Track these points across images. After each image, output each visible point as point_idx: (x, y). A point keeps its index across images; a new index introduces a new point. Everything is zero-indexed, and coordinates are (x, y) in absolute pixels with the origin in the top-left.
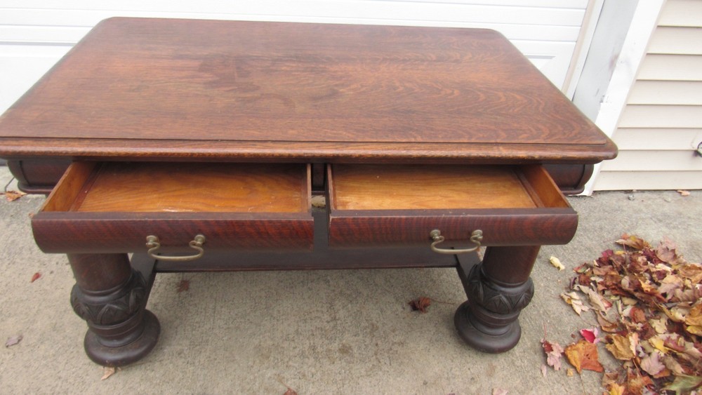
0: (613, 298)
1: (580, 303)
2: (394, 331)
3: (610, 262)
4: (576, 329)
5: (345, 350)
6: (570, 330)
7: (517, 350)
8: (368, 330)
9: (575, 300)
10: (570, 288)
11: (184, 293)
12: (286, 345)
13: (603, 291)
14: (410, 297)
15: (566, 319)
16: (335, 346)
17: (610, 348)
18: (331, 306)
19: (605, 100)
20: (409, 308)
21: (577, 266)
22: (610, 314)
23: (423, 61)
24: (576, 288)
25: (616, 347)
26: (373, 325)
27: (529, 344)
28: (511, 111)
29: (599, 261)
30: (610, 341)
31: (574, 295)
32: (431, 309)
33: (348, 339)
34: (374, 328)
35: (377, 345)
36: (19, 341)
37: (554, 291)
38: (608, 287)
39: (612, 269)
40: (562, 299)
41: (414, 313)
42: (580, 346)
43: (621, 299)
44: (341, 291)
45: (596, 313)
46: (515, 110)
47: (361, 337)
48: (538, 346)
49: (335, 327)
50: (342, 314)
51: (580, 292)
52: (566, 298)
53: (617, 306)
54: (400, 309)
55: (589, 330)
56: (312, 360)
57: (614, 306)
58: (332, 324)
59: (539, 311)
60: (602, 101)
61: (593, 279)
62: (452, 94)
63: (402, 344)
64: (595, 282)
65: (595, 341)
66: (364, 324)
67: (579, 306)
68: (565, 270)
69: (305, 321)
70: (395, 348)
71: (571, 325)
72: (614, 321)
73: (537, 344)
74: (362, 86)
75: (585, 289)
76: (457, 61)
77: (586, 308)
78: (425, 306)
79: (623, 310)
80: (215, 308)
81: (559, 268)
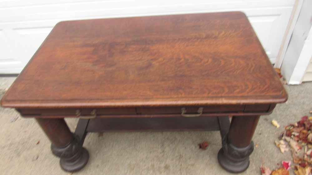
0: (303, 144)
1: (285, 146)
2: (190, 158)
3: (304, 125)
4: (280, 161)
5: (167, 167)
6: (277, 161)
7: (248, 171)
8: (178, 158)
9: (282, 144)
10: (280, 138)
11: (101, 137)
12: (141, 163)
13: (298, 141)
14: (199, 141)
15: (276, 155)
16: (163, 165)
17: (296, 172)
18: (163, 145)
19: (308, 38)
20: (198, 147)
21: (287, 125)
22: (299, 153)
23: (198, 39)
24: (283, 138)
25: (299, 173)
26: (180, 155)
27: (254, 168)
28: (235, 73)
29: (299, 123)
30: (296, 169)
31: (282, 142)
32: (209, 148)
33: (169, 162)
34: (181, 157)
35: (181, 165)
36: (37, 159)
37: (271, 140)
38: (300, 139)
39: (305, 129)
40: (275, 144)
41: (200, 150)
42: (280, 171)
43: (307, 144)
44: (168, 138)
45: (292, 152)
46: (238, 72)
47: (174, 161)
48: (258, 169)
49: (163, 155)
50: (167, 149)
51: (285, 140)
52: (277, 143)
53: (304, 149)
54: (194, 147)
55: (286, 162)
56: (152, 172)
57: (303, 148)
58: (162, 154)
59: (262, 150)
60: (305, 39)
61: (293, 133)
62: (208, 62)
63: (193, 165)
64: (294, 135)
65: (289, 168)
66: (176, 154)
67: (283, 148)
68: (280, 128)
69: (151, 152)
70: (190, 167)
71: (277, 159)
72: (301, 157)
73: (258, 168)
74: (164, 60)
75: (288, 139)
76: (216, 38)
77: (287, 150)
78: (206, 146)
79: (307, 151)
80: (113, 145)
81: (276, 127)
